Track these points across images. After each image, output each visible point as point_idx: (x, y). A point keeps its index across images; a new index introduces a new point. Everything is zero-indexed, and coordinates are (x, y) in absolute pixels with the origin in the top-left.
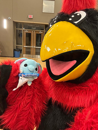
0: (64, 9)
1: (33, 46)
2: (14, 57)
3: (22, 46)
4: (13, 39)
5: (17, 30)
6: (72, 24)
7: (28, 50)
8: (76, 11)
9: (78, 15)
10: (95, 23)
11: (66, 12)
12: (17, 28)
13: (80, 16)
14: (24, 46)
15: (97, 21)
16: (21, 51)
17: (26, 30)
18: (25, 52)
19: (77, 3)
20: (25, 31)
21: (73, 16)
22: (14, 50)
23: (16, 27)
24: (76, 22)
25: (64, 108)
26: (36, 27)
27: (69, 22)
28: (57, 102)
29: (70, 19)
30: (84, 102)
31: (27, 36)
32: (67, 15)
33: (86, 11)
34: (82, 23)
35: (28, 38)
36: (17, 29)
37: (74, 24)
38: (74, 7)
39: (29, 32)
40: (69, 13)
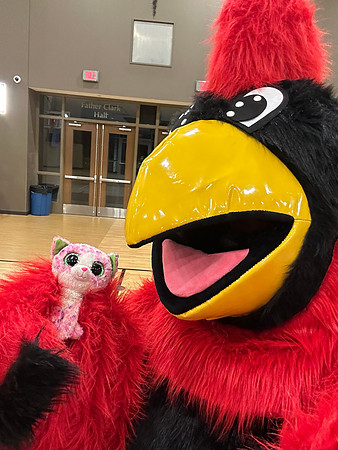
0: (212, 83)
1: (98, 177)
2: (30, 212)
3: (61, 174)
4: (30, 150)
5: (42, 119)
6: (235, 129)
7: (80, 189)
8: (252, 88)
9: (257, 99)
10: (311, 125)
11: (218, 91)
12: (41, 113)
13: (263, 103)
14: (66, 176)
15: (318, 117)
16: (54, 191)
17: (72, 122)
18: (69, 197)
19: (254, 62)
20: (69, 124)
21: (239, 104)
22: (32, 189)
23: (38, 110)
24: (248, 124)
25: (209, 417)
26: (108, 112)
27: (225, 124)
28: (188, 393)
29: (231, 114)
30: (281, 399)
31: (75, 141)
32: (222, 101)
33: (282, 86)
34: (268, 124)
35: (81, 146)
36: (43, 116)
37: (243, 129)
38: (244, 75)
39: (86, 128)
40: (227, 96)
